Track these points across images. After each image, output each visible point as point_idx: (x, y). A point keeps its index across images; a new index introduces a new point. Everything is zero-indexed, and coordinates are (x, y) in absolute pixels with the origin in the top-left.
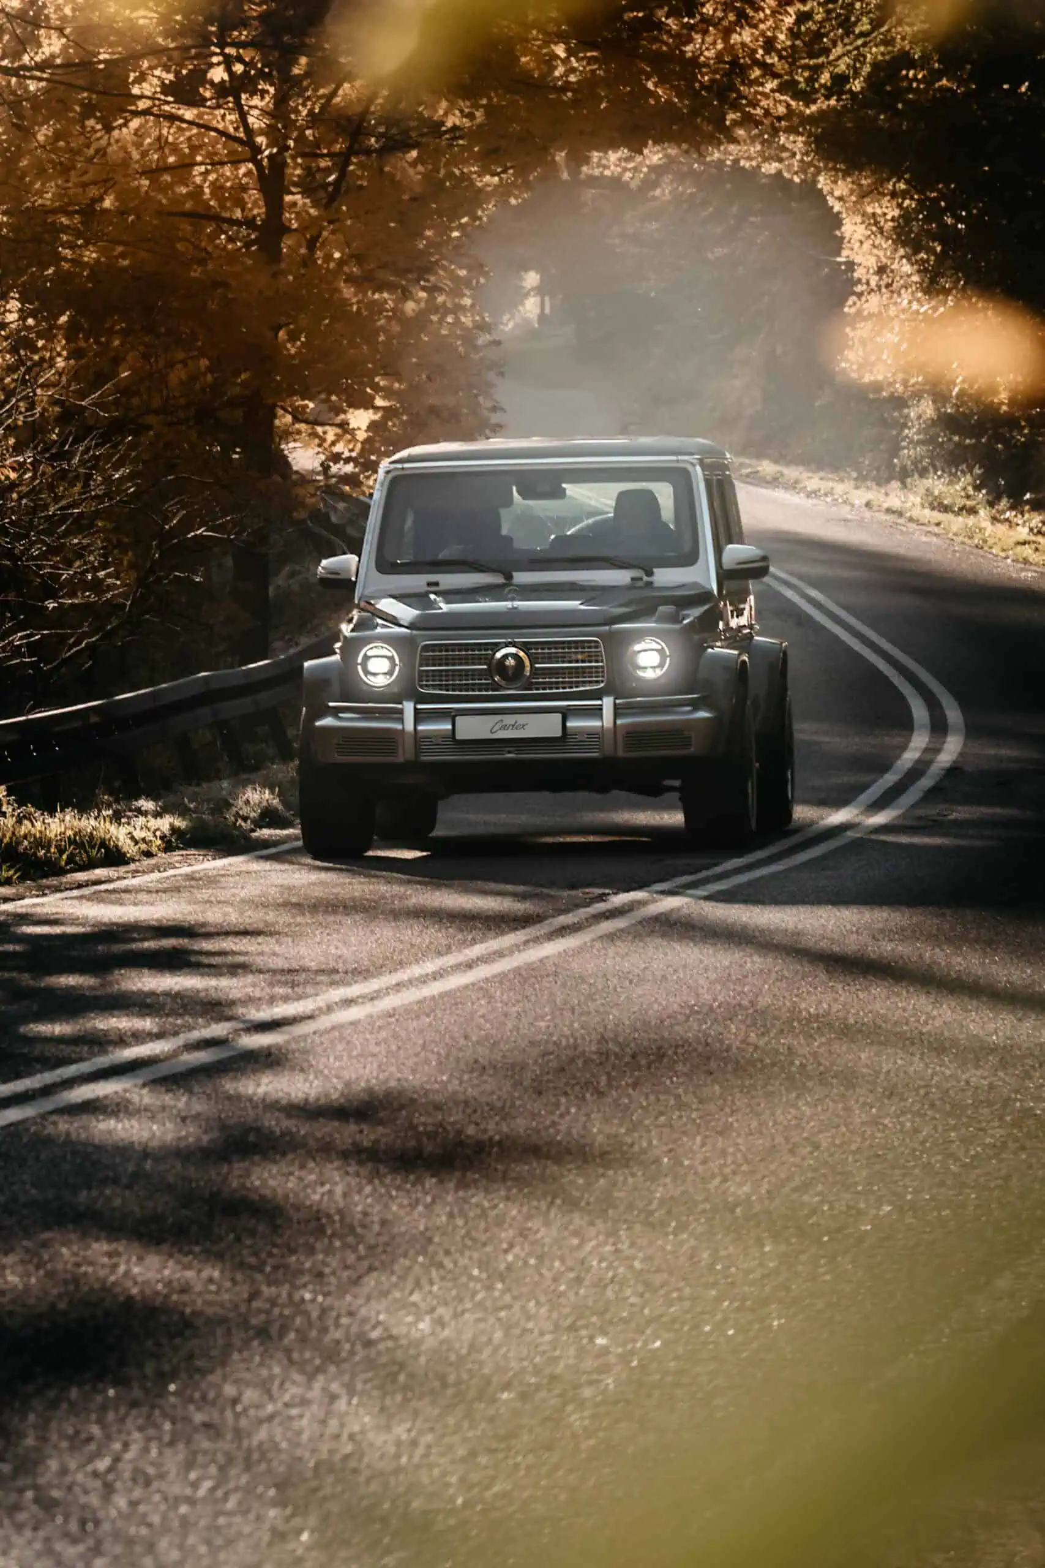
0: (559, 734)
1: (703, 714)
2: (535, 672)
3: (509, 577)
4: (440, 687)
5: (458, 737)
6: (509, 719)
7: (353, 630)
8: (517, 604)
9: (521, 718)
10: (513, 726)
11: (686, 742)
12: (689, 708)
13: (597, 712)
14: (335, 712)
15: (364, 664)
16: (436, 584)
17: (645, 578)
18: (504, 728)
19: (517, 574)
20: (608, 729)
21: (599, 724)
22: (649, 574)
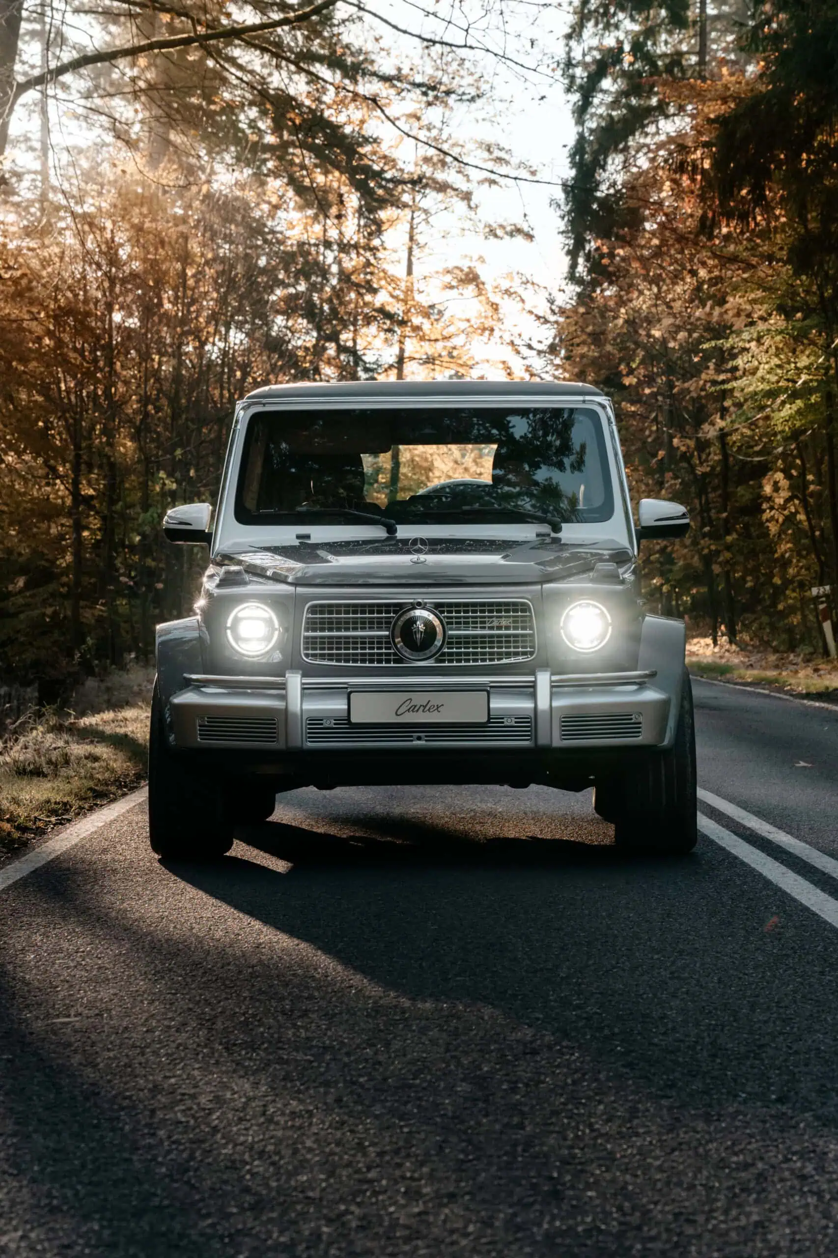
0: (485, 720)
1: (651, 695)
2: (449, 641)
3: (391, 530)
4: (330, 657)
5: (354, 719)
6: (419, 699)
7: (219, 586)
8: (422, 557)
9: (434, 699)
10: (424, 708)
11: (635, 728)
12: (635, 687)
13: (530, 691)
14: (198, 686)
15: (234, 628)
16: (308, 537)
17: (555, 535)
18: (413, 709)
19: (399, 527)
20: (544, 711)
21: (529, 705)
22: (557, 529)
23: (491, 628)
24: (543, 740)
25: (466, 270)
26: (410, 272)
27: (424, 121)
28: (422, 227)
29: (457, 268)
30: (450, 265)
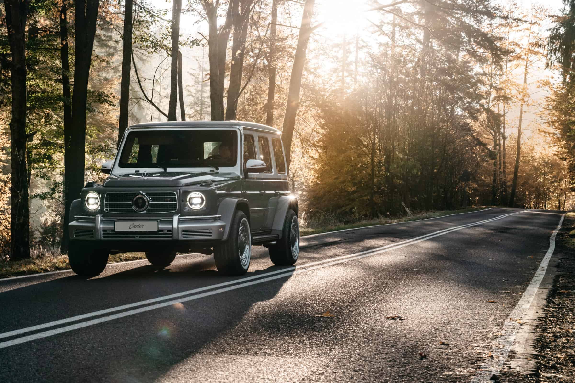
0: (157, 230)
1: (218, 224)
2: (151, 205)
3: (165, 170)
4: (113, 210)
5: (116, 230)
6: (136, 223)
9: (141, 223)
10: (138, 226)
13: (171, 222)
14: (77, 219)
15: (87, 200)
16: (138, 171)
17: (216, 171)
18: (135, 227)
19: (168, 168)
20: (175, 228)
21: (172, 226)
22: (217, 169)
23: (167, 201)
24: (175, 237)
25: (546, 81)
26: (525, 82)
27: (532, 31)
28: (530, 67)
29: (542, 80)
30: (539, 79)
